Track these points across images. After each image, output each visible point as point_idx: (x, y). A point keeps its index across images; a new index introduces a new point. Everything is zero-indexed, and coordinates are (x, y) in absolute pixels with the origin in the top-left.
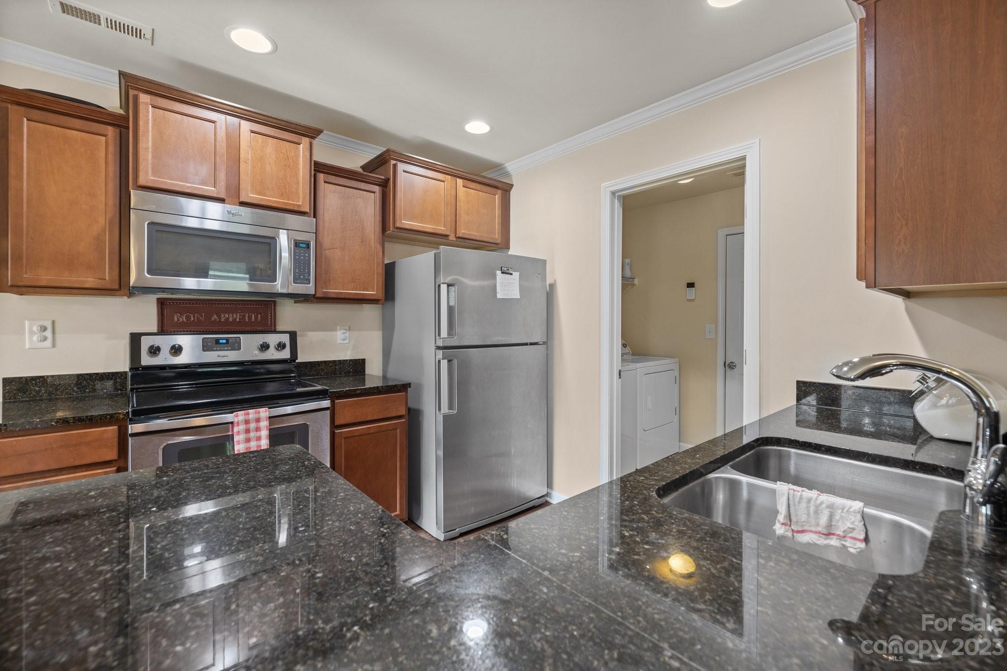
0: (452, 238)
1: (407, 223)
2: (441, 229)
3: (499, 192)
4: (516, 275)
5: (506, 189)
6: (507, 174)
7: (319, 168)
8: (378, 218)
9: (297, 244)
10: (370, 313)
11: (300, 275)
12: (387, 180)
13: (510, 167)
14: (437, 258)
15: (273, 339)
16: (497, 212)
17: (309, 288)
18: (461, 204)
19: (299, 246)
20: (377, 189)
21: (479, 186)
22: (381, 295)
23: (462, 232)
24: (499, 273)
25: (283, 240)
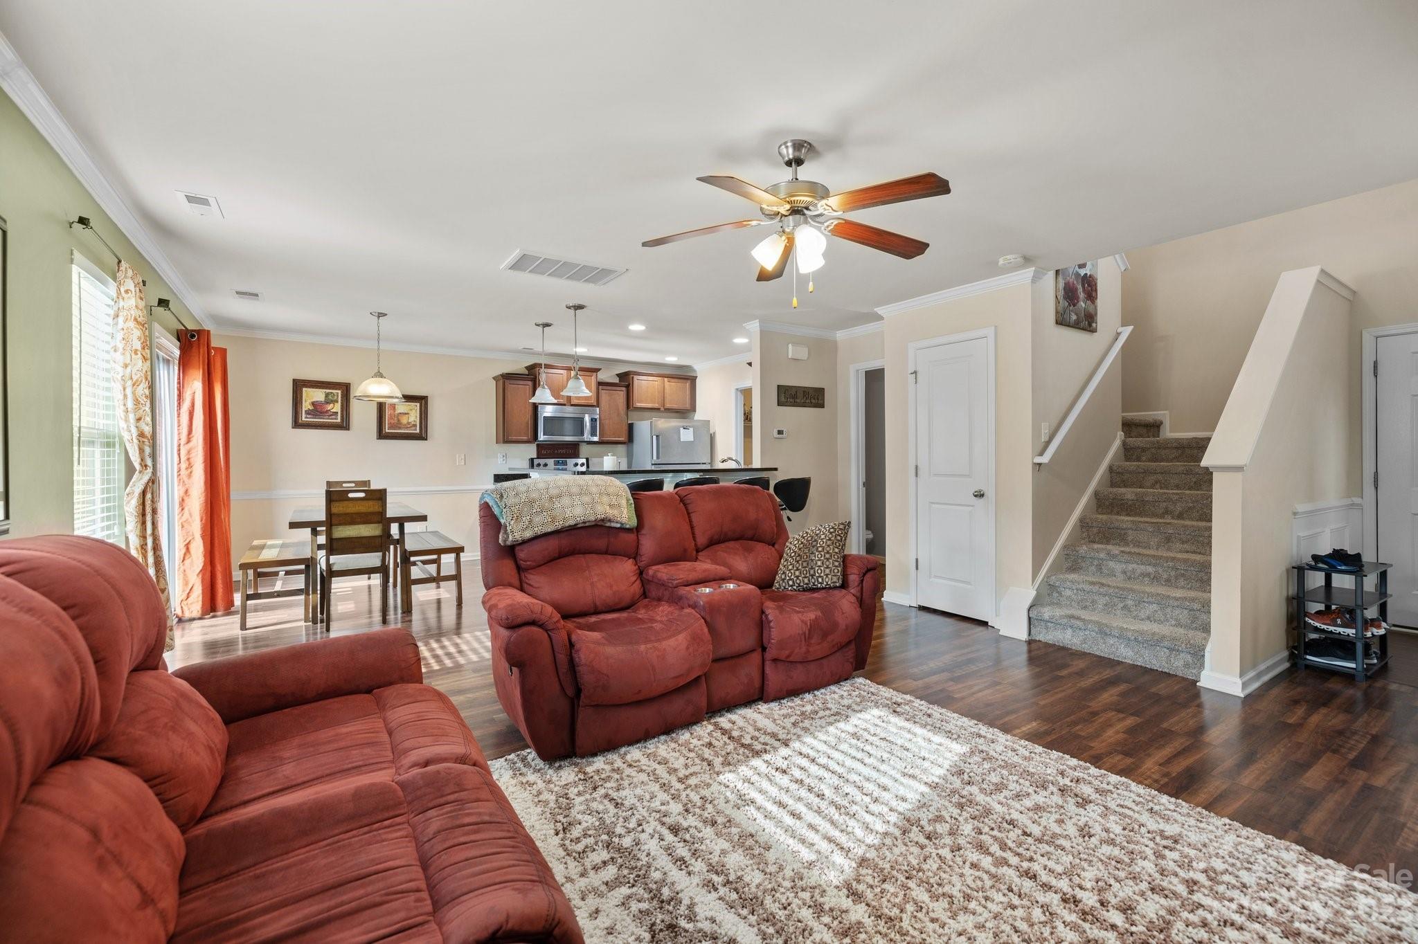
0: (662, 409)
1: (639, 405)
2: (656, 406)
3: (689, 381)
4: (691, 429)
5: (693, 380)
6: (695, 371)
7: (600, 384)
8: (625, 403)
9: (592, 420)
10: (621, 449)
11: (593, 433)
12: (629, 385)
13: (696, 367)
14: (651, 422)
15: (580, 461)
16: (688, 392)
17: (596, 439)
18: (667, 390)
19: (593, 420)
20: (624, 389)
21: (676, 380)
22: (626, 440)
23: (668, 406)
24: (682, 429)
25: (587, 419)
